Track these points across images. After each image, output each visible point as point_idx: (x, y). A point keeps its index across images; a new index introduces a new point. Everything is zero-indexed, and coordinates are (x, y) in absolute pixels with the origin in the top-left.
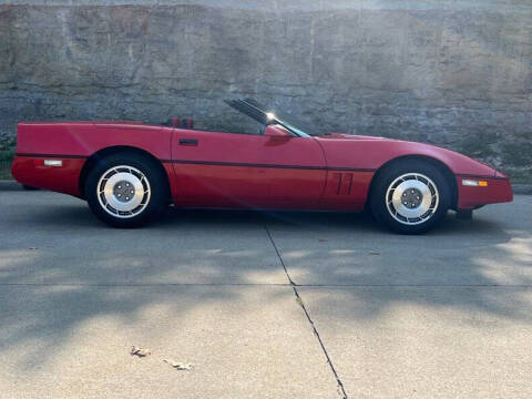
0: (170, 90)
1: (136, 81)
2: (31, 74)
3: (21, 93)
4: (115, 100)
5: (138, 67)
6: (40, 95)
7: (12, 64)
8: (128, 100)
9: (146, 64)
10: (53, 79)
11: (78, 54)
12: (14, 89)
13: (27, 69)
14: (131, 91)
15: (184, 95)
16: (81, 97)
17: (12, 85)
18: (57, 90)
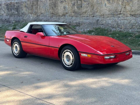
0: (130, 15)
1: (122, 12)
2: (97, 12)
3: (94, 18)
4: (116, 19)
5: (122, 8)
6: (99, 18)
7: (93, 9)
8: (120, 19)
9: (124, 7)
10: (102, 13)
11: (107, 5)
12: (93, 16)
13: (96, 11)
14: (121, 16)
15: (135, 16)
16: (108, 18)
17: (93, 15)
18: (103, 16)
